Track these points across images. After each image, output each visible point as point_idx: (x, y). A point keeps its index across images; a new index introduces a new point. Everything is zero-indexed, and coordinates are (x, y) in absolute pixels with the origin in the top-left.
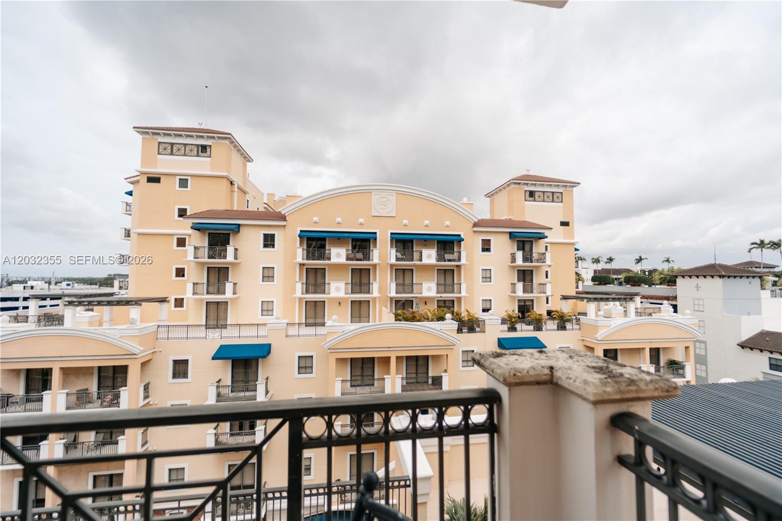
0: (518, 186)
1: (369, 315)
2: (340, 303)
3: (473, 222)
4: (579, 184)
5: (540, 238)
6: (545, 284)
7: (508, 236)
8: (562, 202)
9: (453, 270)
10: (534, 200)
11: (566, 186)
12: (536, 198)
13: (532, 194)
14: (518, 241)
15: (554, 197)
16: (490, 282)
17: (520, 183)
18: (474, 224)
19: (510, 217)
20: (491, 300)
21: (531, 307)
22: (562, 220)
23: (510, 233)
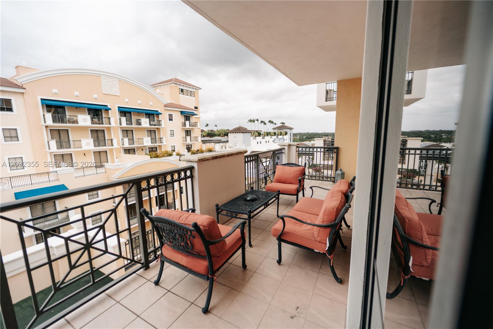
0: (175, 85)
1: (107, 160)
2: (84, 154)
3: (164, 104)
4: (201, 89)
5: (193, 115)
6: (198, 137)
7: (180, 113)
8: (194, 97)
9: (155, 130)
10: (183, 94)
11: (196, 89)
12: (184, 93)
13: (182, 90)
14: (184, 116)
15: (191, 94)
16: (174, 136)
17: (176, 84)
18: (165, 106)
19: (172, 102)
20: (174, 146)
21: (191, 148)
22: (195, 106)
23: (181, 111)
